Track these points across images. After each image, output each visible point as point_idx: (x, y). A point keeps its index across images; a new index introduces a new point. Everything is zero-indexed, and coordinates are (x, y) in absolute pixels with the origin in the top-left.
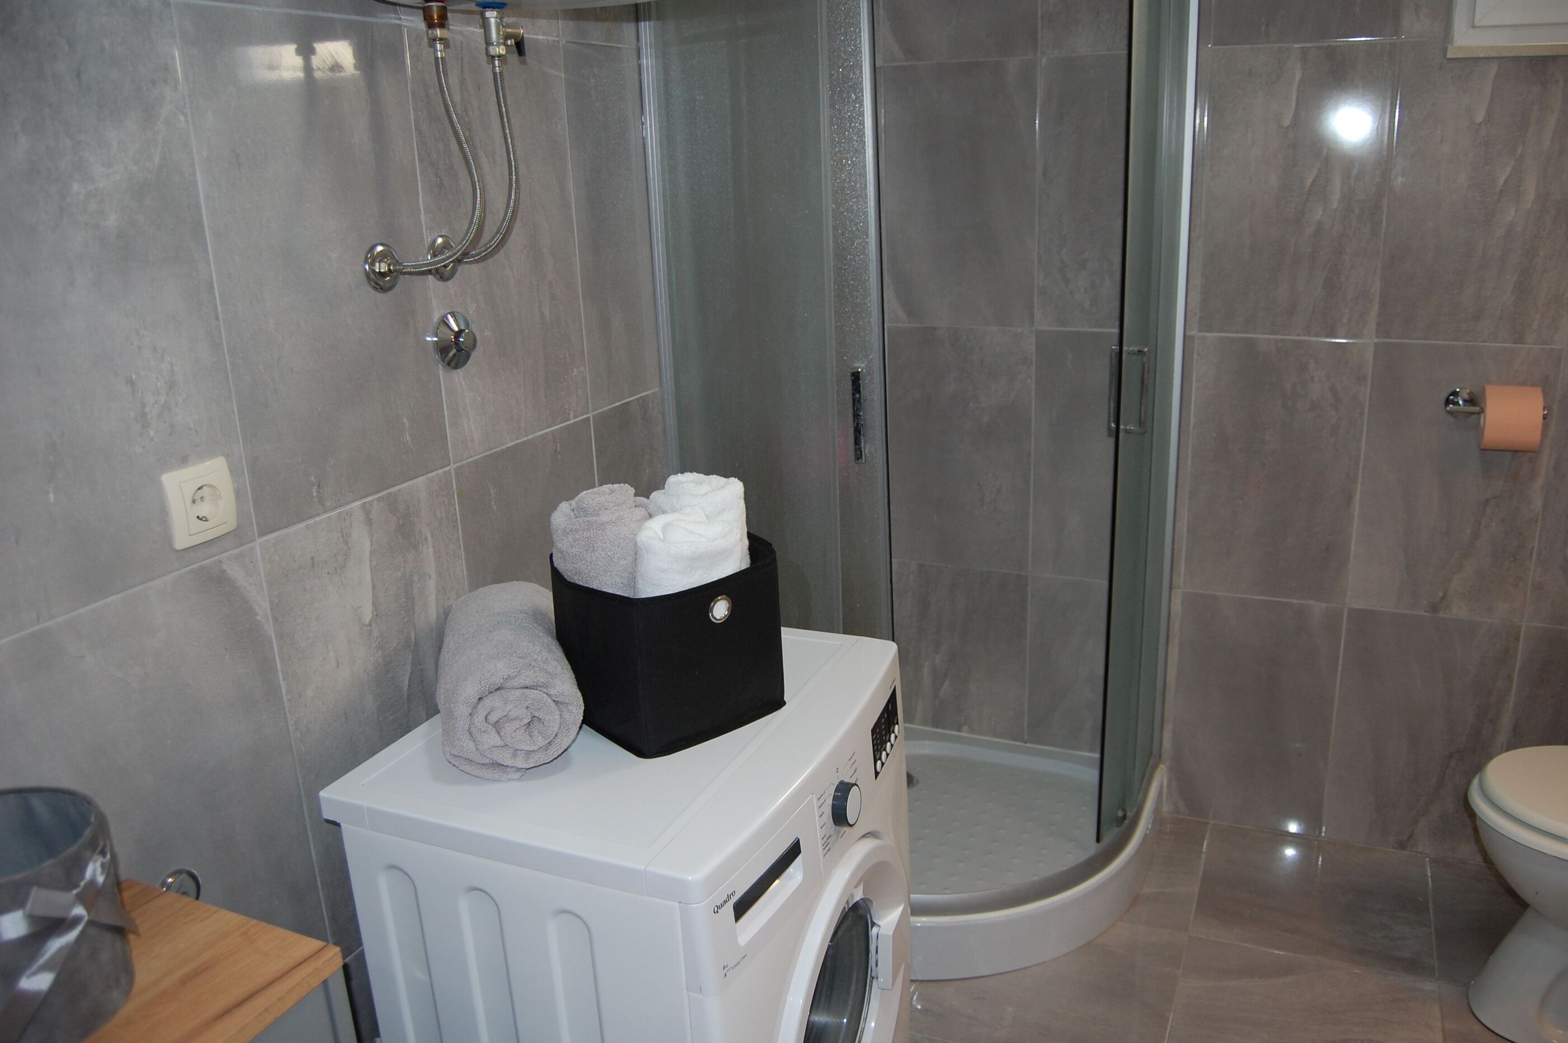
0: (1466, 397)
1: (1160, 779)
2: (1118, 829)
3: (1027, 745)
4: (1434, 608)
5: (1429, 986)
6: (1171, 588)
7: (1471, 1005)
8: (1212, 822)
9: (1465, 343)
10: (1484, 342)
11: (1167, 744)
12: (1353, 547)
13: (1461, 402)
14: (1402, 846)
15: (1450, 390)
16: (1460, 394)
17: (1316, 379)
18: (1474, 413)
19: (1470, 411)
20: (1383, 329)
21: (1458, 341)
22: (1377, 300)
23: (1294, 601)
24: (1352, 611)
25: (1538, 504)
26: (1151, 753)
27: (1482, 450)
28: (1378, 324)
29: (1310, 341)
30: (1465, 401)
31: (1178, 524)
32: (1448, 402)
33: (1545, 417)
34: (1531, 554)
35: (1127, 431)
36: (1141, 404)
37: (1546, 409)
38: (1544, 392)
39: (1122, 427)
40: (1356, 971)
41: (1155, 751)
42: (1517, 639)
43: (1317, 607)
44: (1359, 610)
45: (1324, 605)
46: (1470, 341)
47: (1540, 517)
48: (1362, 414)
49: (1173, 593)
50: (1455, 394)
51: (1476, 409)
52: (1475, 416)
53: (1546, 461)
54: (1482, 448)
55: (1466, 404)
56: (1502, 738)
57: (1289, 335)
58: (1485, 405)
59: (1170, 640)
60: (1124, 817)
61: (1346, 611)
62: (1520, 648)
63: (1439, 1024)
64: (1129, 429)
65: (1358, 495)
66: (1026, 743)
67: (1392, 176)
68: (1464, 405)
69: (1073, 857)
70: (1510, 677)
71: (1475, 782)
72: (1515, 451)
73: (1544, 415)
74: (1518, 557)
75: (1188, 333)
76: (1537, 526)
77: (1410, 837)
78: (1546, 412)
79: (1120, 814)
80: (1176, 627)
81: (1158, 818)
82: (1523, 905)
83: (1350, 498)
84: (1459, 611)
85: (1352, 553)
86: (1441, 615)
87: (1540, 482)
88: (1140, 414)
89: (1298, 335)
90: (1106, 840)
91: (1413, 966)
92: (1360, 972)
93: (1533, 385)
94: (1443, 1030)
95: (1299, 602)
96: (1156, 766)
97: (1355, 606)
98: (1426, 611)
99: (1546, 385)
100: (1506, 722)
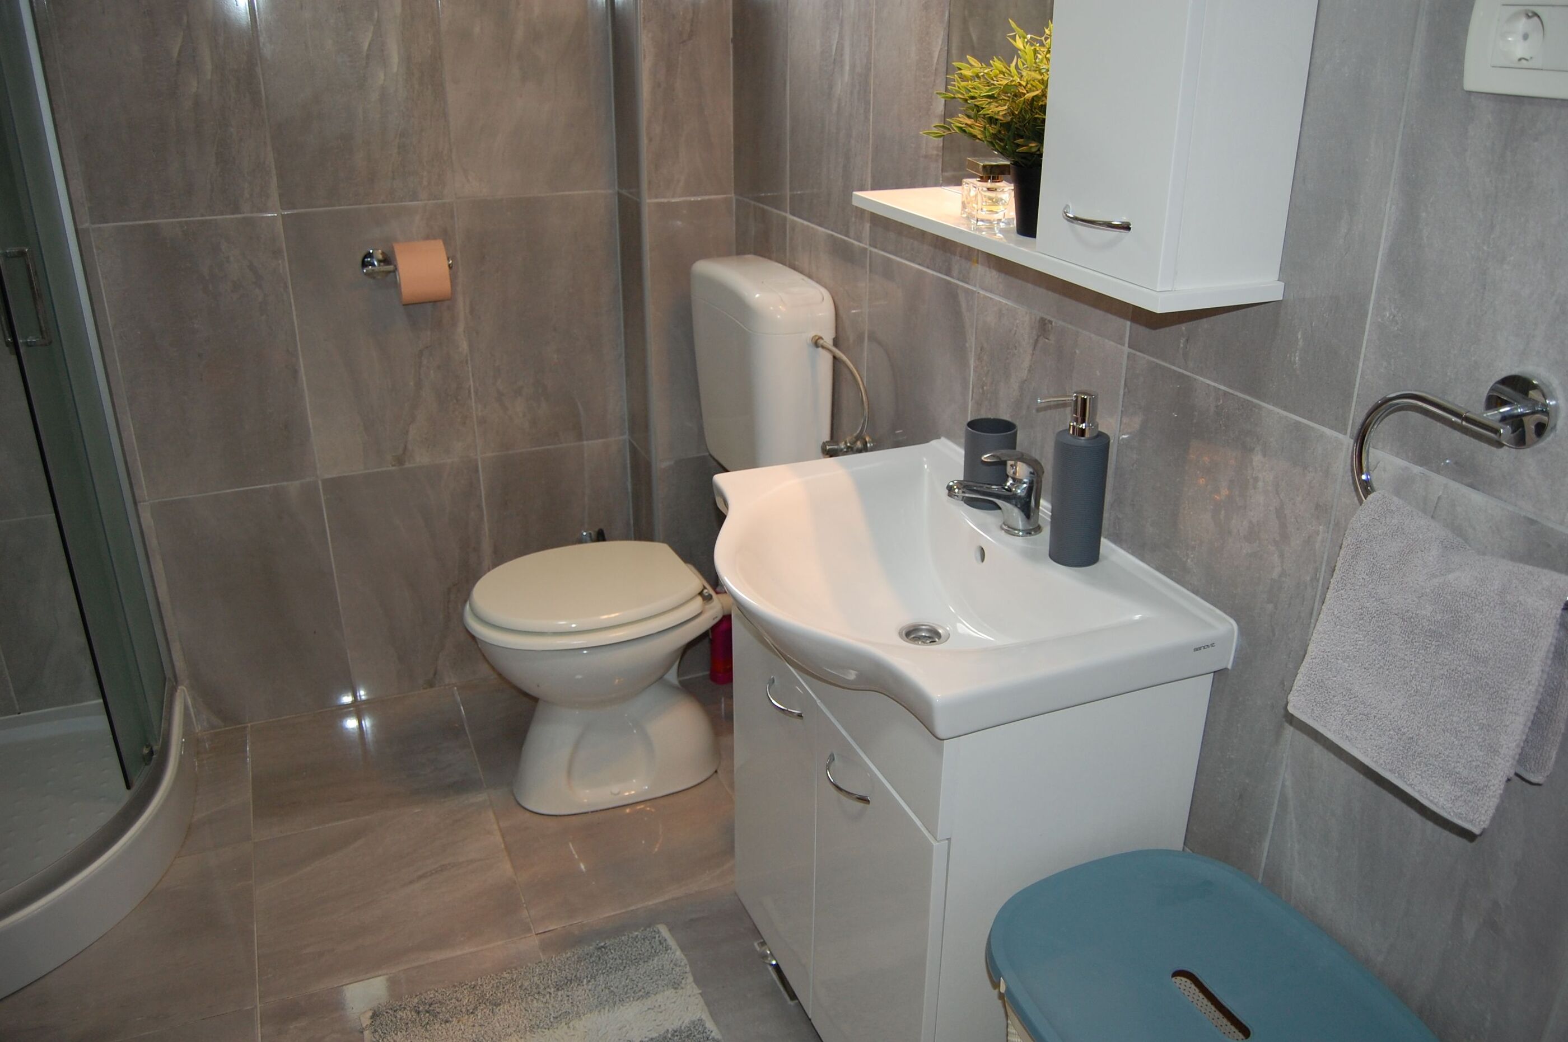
0: (380, 257)
1: (182, 700)
2: (147, 768)
3: (21, 714)
4: (400, 461)
5: (481, 797)
6: (135, 503)
7: (518, 800)
8: (249, 725)
9: (367, 206)
10: (383, 202)
11: (180, 664)
12: (310, 421)
13: (376, 263)
14: (431, 685)
15: (364, 253)
16: (374, 255)
17: (232, 258)
18: (389, 272)
19: (385, 270)
20: (287, 200)
21: (360, 204)
22: (274, 171)
23: (267, 486)
24: (325, 482)
25: (464, 346)
26: (165, 678)
27: (404, 305)
28: (281, 196)
29: (216, 220)
30: (379, 261)
31: (124, 435)
32: (364, 264)
33: (450, 267)
34: (469, 391)
35: (28, 345)
36: (37, 313)
37: (450, 259)
38: (444, 244)
39: (20, 341)
40: (416, 811)
41: (169, 674)
42: (477, 471)
43: (293, 487)
44: (332, 479)
45: (297, 483)
46: (370, 204)
47: (469, 358)
48: (286, 287)
49: (139, 508)
50: (369, 255)
51: (391, 268)
52: (392, 274)
53: (462, 306)
54: (404, 303)
55: (382, 264)
56: (487, 562)
57: (193, 217)
58: (397, 262)
59: (151, 559)
60: (151, 753)
61: (320, 483)
62: (481, 478)
63: (495, 827)
64: (31, 342)
65: (302, 369)
66: (19, 713)
67: (261, 44)
68: (379, 265)
69: (106, 813)
70: (479, 506)
71: (468, 606)
72: (435, 302)
73: (449, 265)
74: (459, 398)
75: (79, 227)
76: (468, 367)
77: (435, 674)
78: (451, 262)
79: (146, 751)
80: (153, 543)
81: (191, 741)
82: (535, 700)
83: (295, 372)
84: (422, 458)
85: (311, 426)
86: (407, 465)
87: (461, 328)
88: (39, 323)
89: (202, 216)
90: (137, 783)
91: (463, 786)
92: (419, 810)
93: (435, 238)
94: (500, 829)
95: (272, 485)
96: (174, 690)
97: (327, 476)
98: (393, 466)
99: (446, 236)
100: (486, 546)
